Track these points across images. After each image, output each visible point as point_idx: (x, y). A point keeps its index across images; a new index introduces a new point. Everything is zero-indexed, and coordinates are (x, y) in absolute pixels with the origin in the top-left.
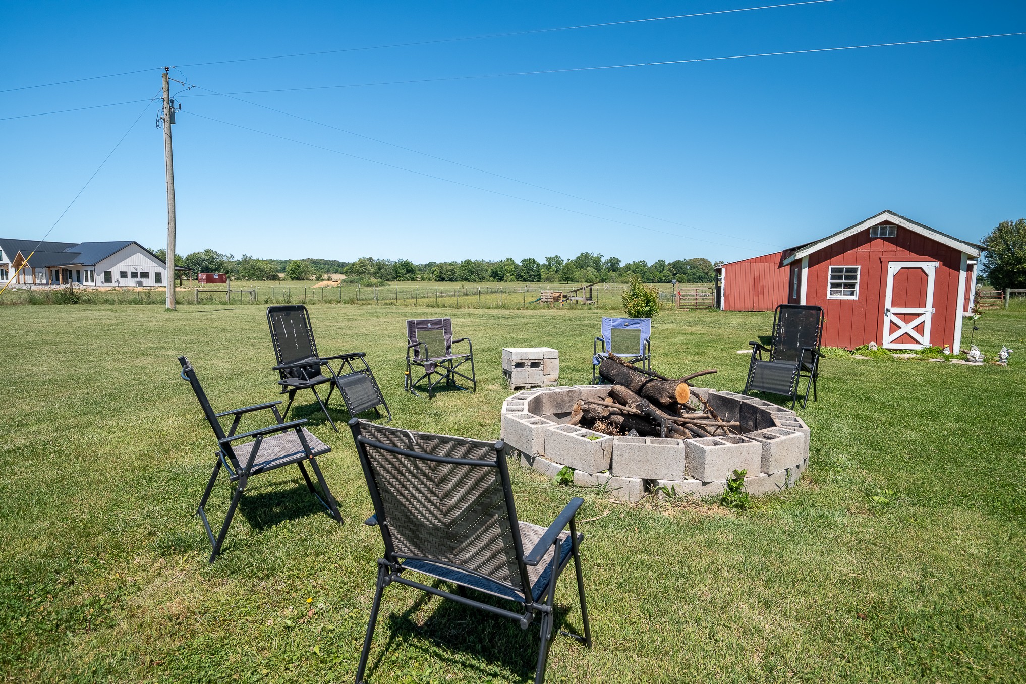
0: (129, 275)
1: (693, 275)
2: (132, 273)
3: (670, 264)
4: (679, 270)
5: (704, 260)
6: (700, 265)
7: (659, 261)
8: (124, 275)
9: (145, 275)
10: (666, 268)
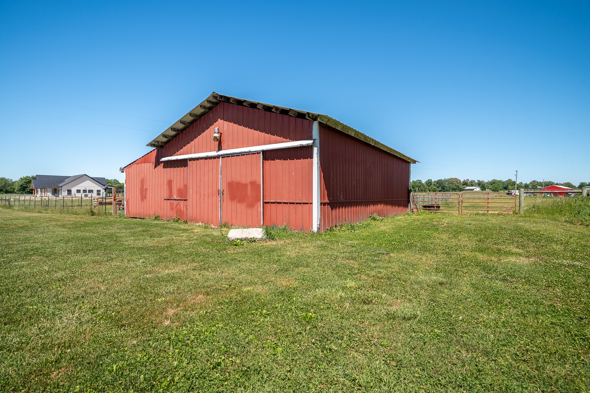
0: (82, 191)
1: (450, 187)
2: (83, 190)
3: (435, 181)
4: (440, 185)
5: (456, 179)
6: (454, 181)
7: (428, 180)
8: (78, 191)
9: (91, 191)
10: (433, 184)
